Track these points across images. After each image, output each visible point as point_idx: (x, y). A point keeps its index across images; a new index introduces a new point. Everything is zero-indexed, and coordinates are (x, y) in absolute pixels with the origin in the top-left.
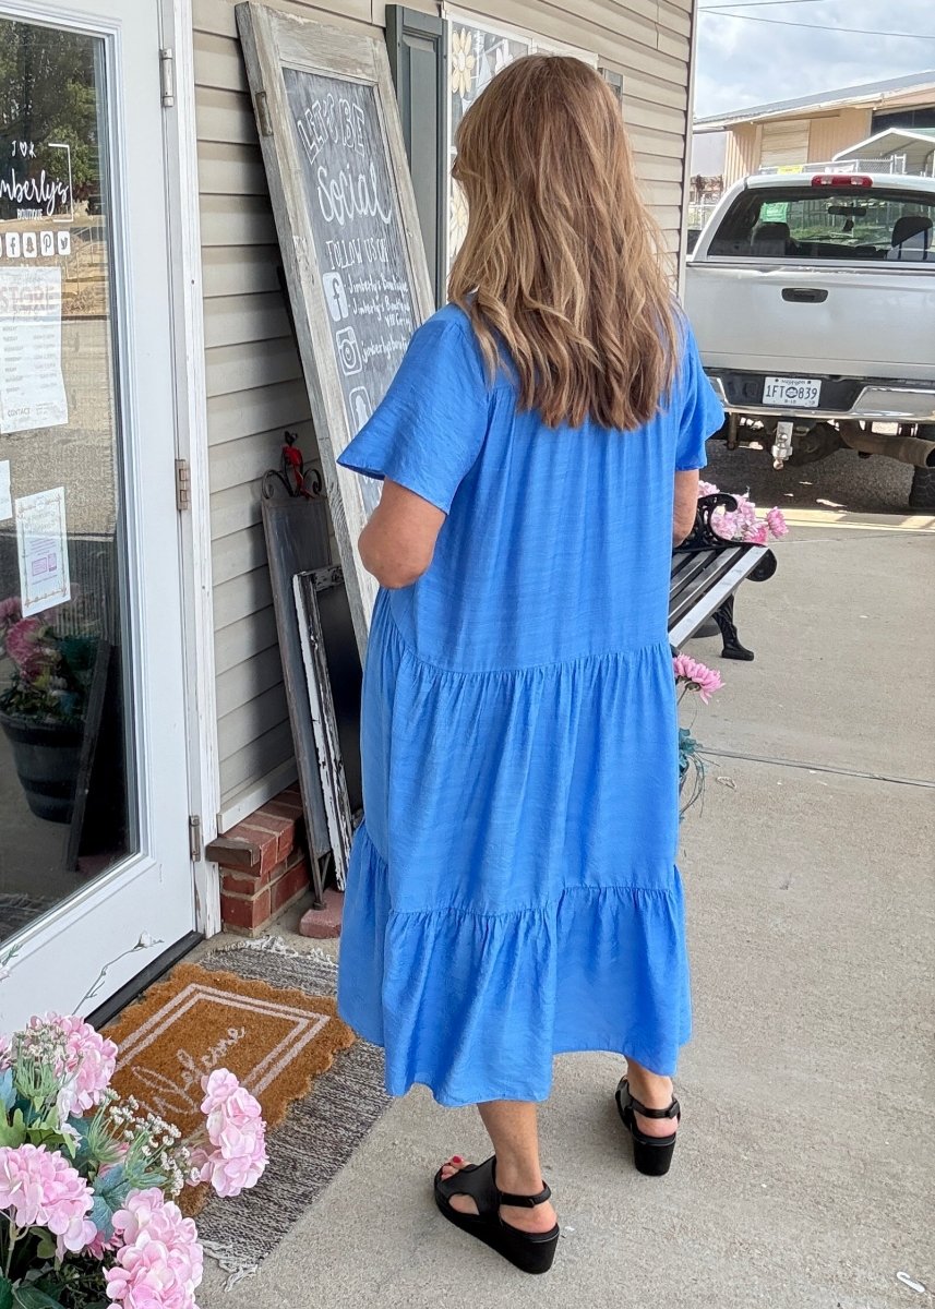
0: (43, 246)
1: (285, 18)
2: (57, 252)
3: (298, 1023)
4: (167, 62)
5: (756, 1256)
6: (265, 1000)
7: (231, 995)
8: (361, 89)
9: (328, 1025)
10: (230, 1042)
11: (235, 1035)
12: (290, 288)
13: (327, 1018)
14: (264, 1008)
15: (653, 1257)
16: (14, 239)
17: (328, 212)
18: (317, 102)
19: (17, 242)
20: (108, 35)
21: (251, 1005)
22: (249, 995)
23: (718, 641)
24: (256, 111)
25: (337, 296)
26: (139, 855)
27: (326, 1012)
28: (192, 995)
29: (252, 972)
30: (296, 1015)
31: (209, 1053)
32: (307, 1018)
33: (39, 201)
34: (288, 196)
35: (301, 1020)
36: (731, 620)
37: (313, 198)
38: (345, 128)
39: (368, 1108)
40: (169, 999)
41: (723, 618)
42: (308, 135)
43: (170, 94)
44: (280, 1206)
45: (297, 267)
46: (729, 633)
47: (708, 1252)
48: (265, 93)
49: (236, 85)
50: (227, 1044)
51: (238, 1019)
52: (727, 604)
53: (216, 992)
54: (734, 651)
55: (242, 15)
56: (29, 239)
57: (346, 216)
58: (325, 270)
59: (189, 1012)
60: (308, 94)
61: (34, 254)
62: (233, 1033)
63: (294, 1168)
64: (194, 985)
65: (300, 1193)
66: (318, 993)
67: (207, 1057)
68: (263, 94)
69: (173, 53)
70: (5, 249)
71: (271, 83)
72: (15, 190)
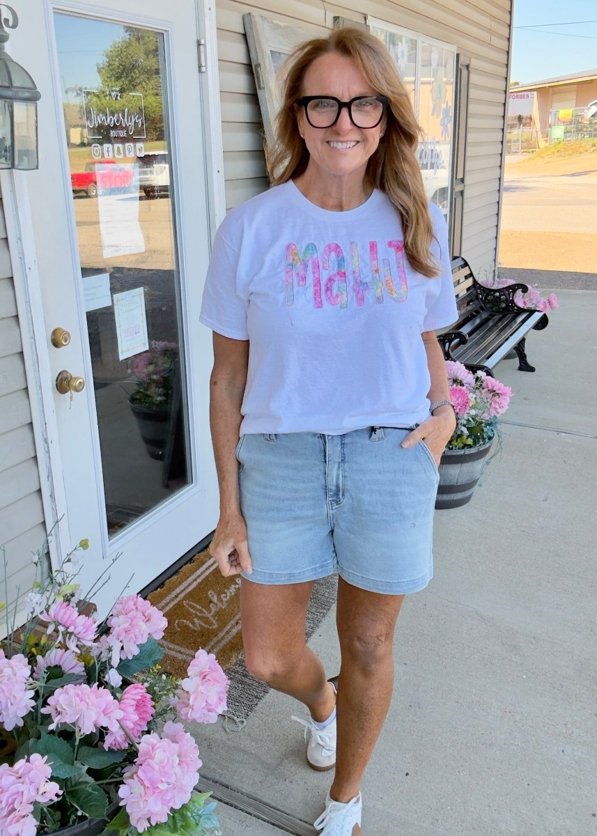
0: (127, 152)
1: (272, 23)
2: (135, 155)
4: (202, 47)
5: (517, 720)
10: (237, 586)
16: (108, 148)
19: (111, 149)
20: (166, 31)
23: (516, 361)
24: (255, 75)
26: (192, 485)
31: (225, 593)
33: (124, 126)
36: (523, 350)
39: (309, 625)
40: (206, 562)
41: (519, 349)
43: (203, 65)
46: (522, 357)
47: (491, 717)
48: (260, 64)
49: (243, 59)
50: (235, 588)
52: (522, 342)
54: (525, 367)
55: (246, 19)
61: (122, 156)
67: (224, 595)
68: (258, 65)
69: (205, 42)
70: (103, 153)
71: (263, 58)
72: (109, 120)
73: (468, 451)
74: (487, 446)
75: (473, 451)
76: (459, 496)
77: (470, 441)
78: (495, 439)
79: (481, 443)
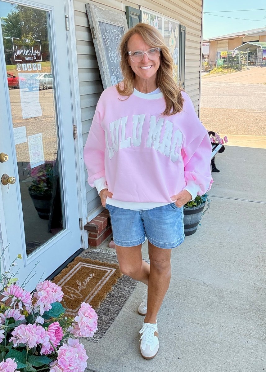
0: (33, 68)
1: (99, 8)
2: (37, 69)
3: (108, 271)
4: (67, 19)
5: (226, 329)
6: (99, 265)
7: (90, 265)
8: (120, 27)
9: (115, 271)
10: (90, 277)
11: (92, 275)
12: (102, 80)
13: (115, 269)
14: (99, 267)
15: (200, 331)
16: (24, 66)
17: (112, 60)
18: (108, 31)
19: (26, 66)
20: (50, 10)
21: (95, 267)
22: (95, 265)
24: (92, 32)
25: (115, 82)
26: (66, 229)
27: (115, 268)
28: (80, 265)
29: (96, 258)
30: (107, 269)
31: (85, 281)
32: (110, 270)
33: (32, 55)
34: (101, 55)
35: (109, 270)
37: (108, 56)
38: (116, 38)
39: (127, 293)
40: (74, 267)
42: (106, 39)
43: (68, 27)
44: (105, 322)
45: (104, 74)
48: (94, 28)
49: (86, 25)
51: (92, 271)
53: (86, 264)
55: (87, 6)
56: (29, 66)
57: (117, 61)
58: (111, 75)
59: (79, 270)
60: (106, 29)
61: (31, 70)
62: (91, 275)
63: (109, 311)
64: (80, 263)
65: (110, 318)
66: (113, 263)
67: (84, 282)
68: (93, 28)
69: (69, 16)
70: (22, 68)
71: (96, 25)
72: (25, 52)
73: (195, 208)
74: (203, 205)
75: (197, 208)
76: (191, 230)
77: (195, 204)
78: (207, 202)
79: (201, 204)
